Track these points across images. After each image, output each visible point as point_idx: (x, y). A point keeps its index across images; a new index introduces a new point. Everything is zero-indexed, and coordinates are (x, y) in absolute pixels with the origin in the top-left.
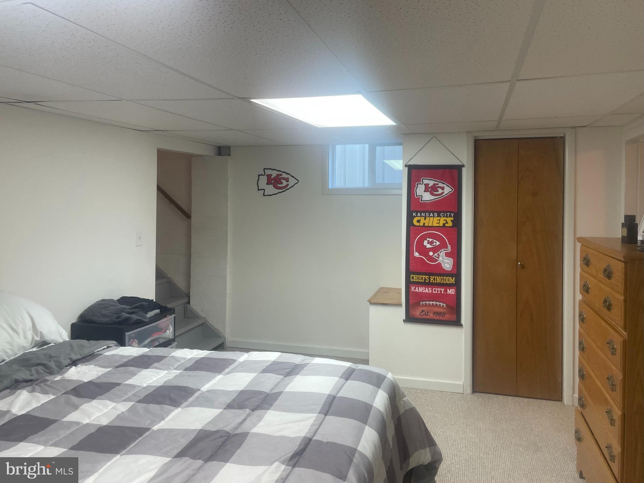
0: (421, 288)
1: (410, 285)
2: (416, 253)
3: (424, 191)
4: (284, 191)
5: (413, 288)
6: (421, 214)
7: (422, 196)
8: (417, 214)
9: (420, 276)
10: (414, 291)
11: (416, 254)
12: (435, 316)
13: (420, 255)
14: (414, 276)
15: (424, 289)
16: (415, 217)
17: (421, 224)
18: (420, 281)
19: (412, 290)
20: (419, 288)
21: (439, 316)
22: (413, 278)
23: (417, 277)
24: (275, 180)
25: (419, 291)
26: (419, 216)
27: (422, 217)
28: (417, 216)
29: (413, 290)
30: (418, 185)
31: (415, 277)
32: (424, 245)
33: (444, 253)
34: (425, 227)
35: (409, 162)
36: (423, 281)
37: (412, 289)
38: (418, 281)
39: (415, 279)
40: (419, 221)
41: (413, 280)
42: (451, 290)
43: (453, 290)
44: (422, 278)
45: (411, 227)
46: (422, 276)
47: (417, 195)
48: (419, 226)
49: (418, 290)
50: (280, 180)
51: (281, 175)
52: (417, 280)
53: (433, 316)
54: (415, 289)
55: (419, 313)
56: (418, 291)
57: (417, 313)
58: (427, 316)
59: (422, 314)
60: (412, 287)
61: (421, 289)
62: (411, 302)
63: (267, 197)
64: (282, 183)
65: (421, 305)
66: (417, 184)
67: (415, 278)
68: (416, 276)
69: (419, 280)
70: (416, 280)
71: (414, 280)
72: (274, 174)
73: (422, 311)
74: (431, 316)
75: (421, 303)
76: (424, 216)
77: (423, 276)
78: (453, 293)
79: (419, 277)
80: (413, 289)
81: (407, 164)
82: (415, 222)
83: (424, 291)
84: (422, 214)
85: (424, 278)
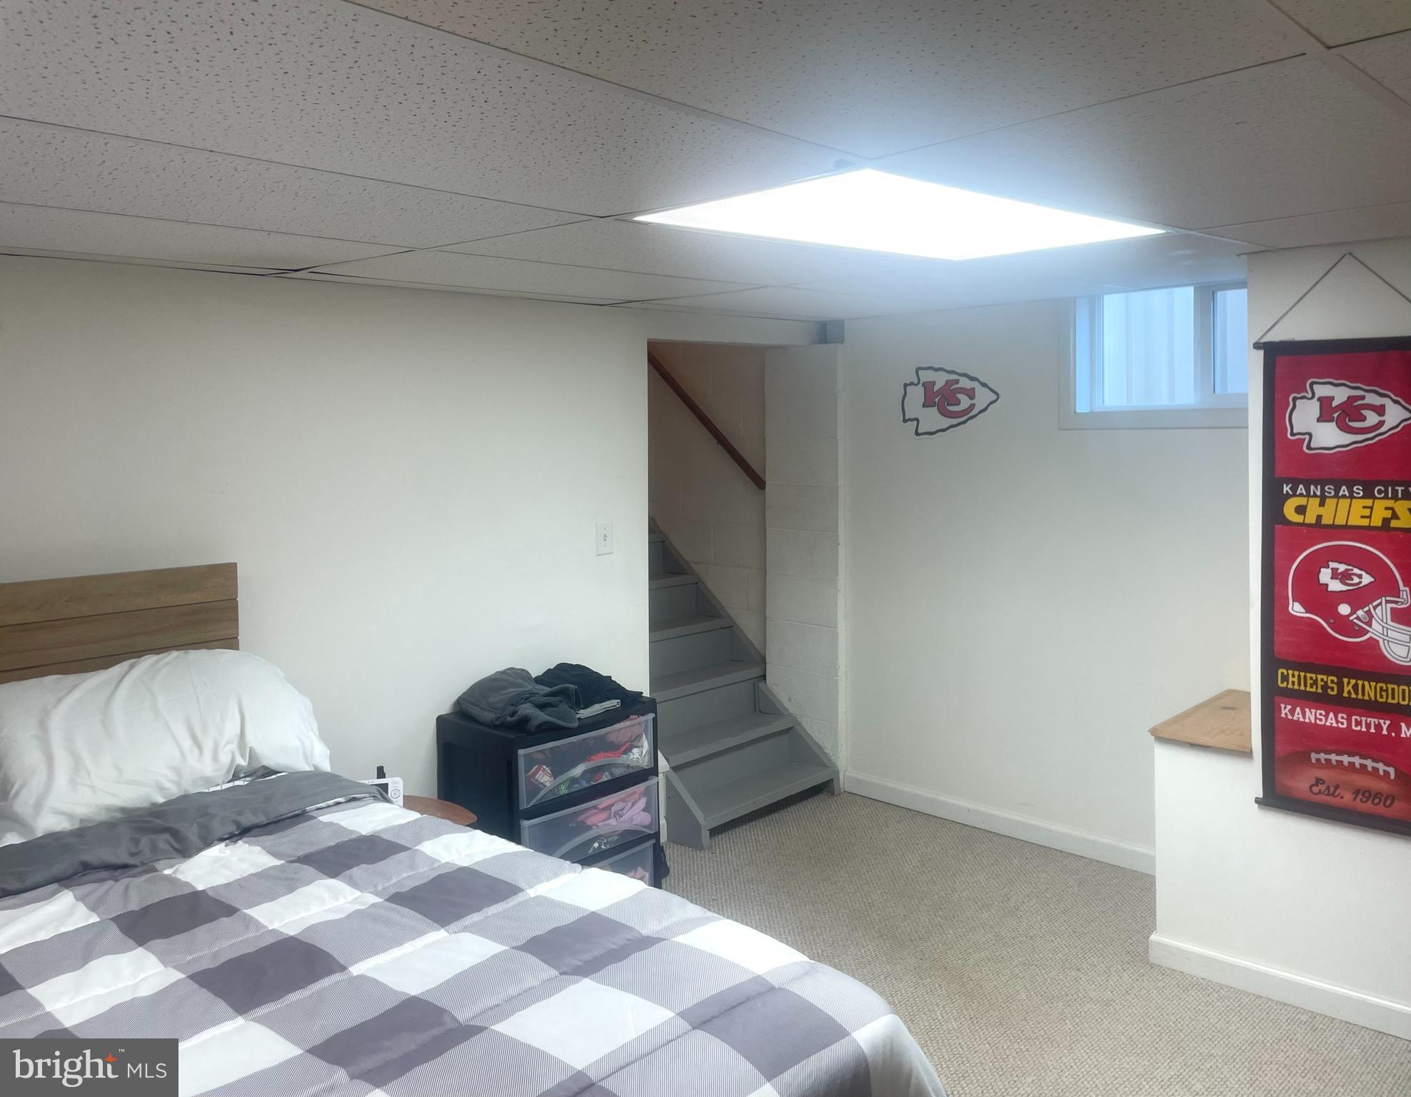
0: (1313, 711)
1: (1277, 699)
2: (1295, 603)
3: (1319, 420)
4: (964, 422)
5: (1285, 708)
6: (1308, 490)
7: (1310, 435)
8: (1294, 489)
9: (1309, 675)
10: (1290, 717)
11: (1297, 609)
12: (1358, 800)
13: (1306, 612)
14: (1291, 672)
15: (1321, 714)
16: (1288, 496)
17: (1310, 518)
18: (1308, 689)
19: (1283, 715)
20: (1307, 710)
21: (1374, 804)
22: (1285, 678)
23: (1299, 676)
24: (943, 395)
25: (1304, 718)
26: (1301, 495)
27: (1312, 497)
28: (1295, 495)
29: (1286, 714)
30: (1298, 402)
31: (1293, 676)
32: (1321, 582)
33: (1388, 609)
34: (1320, 529)
35: (1269, 334)
36: (1320, 691)
37: (1283, 712)
38: (1302, 688)
39: (1293, 683)
40: (1301, 510)
41: (1284, 685)
44: (1315, 682)
45: (1278, 527)
46: (1314, 676)
47: (1295, 431)
48: (1303, 524)
49: (1301, 716)
50: (955, 394)
51: (957, 382)
52: (1299, 684)
53: (1355, 800)
54: (1292, 712)
55: (1309, 785)
56: (1301, 719)
57: (1301, 784)
58: (1336, 797)
59: (1315, 789)
60: (1283, 706)
61: (1312, 716)
62: (1280, 749)
63: (923, 439)
64: (958, 403)
65: (1314, 761)
66: (1295, 399)
67: (1291, 679)
68: (1296, 673)
69: (1306, 686)
70: (1296, 687)
71: (1290, 686)
72: (940, 380)
73: (1318, 780)
74: (1347, 798)
75: (1314, 756)
76: (1318, 493)
77: (1320, 677)
79: (1305, 677)
80: (1285, 710)
81: (1262, 341)
82: (1289, 509)
83: (1321, 720)
84: (1312, 487)
85: (1320, 683)
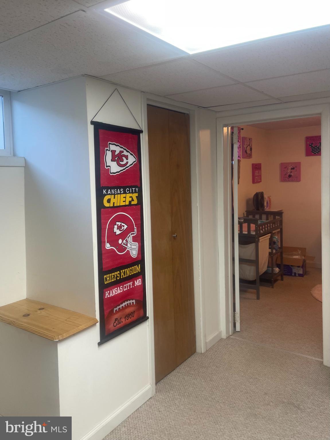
0: (114, 289)
1: (104, 290)
2: (108, 244)
3: (111, 160)
5: (107, 293)
6: (111, 192)
8: (107, 192)
11: (108, 246)
12: (126, 320)
13: (111, 246)
14: (107, 275)
15: (116, 290)
16: (105, 195)
17: (111, 204)
18: (112, 280)
21: (130, 318)
22: (106, 279)
27: (112, 195)
29: (107, 296)
31: (108, 277)
32: (114, 232)
33: (132, 237)
34: (114, 208)
35: (95, 118)
36: (115, 280)
39: (108, 280)
42: (138, 280)
43: (140, 280)
44: (114, 276)
45: (102, 210)
46: (113, 274)
47: (107, 165)
48: (109, 207)
52: (110, 280)
53: (125, 321)
55: (113, 324)
58: (120, 323)
59: (115, 324)
61: (114, 292)
65: (115, 312)
66: (106, 150)
68: (109, 275)
71: (107, 282)
73: (116, 319)
74: (124, 321)
75: (115, 310)
76: (113, 193)
77: (115, 273)
78: (140, 283)
79: (111, 276)
81: (93, 121)
82: (105, 202)
83: (116, 292)
85: (116, 276)
